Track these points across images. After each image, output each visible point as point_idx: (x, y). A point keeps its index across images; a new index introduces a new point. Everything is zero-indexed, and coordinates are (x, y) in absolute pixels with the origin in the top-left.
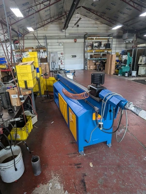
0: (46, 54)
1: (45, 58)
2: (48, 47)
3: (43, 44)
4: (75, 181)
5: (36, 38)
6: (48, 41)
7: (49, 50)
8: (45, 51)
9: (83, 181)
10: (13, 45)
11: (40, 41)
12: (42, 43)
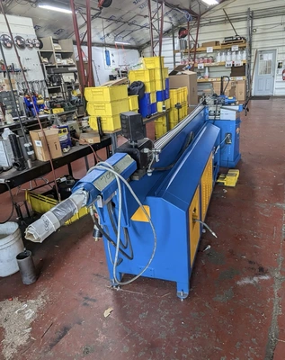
0: (245, 55)
1: (241, 64)
2: (255, 37)
3: (243, 33)
4: (56, 321)
5: (228, 19)
6: (257, 23)
7: (254, 45)
8: (242, 49)
9: (65, 330)
10: (177, 40)
11: (236, 25)
12: (241, 29)
